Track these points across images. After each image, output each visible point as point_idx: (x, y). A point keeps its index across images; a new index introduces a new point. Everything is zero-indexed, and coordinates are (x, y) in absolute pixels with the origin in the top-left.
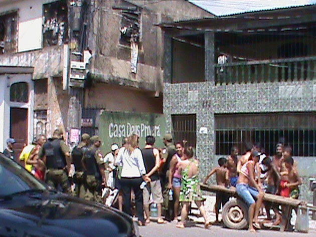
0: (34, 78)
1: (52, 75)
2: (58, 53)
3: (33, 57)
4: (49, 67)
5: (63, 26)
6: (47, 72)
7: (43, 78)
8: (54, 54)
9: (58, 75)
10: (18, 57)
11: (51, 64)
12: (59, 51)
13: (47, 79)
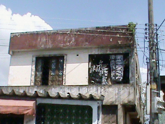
0: (104, 104)
1: (122, 103)
2: (127, 89)
3: (102, 90)
4: (119, 97)
5: (107, 70)
6: (117, 101)
7: (113, 104)
8: (123, 89)
9: (127, 103)
10: (88, 88)
11: (120, 95)
12: (128, 88)
13: (117, 105)
